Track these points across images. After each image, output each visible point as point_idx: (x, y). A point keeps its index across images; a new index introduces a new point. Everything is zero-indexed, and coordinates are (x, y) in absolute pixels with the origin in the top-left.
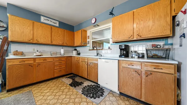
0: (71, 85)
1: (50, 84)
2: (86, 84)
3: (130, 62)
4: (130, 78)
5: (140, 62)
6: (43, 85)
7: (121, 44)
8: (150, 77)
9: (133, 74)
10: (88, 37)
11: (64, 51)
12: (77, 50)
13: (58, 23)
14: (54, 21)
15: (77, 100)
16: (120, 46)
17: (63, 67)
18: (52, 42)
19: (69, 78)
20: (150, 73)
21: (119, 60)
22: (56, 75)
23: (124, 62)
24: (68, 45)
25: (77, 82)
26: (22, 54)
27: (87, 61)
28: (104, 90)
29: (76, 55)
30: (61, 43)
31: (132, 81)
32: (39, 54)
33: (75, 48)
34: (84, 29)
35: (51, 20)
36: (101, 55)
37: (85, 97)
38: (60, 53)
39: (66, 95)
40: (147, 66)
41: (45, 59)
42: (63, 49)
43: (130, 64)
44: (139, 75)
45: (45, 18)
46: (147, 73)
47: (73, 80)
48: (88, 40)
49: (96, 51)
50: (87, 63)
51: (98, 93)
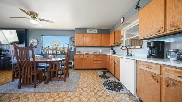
0: (100, 76)
1: (90, 72)
2: (112, 79)
3: (147, 64)
4: (147, 84)
5: (158, 64)
6: (87, 71)
7: (149, 41)
8: (172, 88)
9: (150, 79)
10: (122, 36)
11: (102, 51)
12: (114, 50)
13: (97, 30)
14: (94, 30)
15: (97, 85)
16: (148, 43)
17: (99, 62)
18: (93, 45)
19: (103, 71)
20: (172, 82)
21: (137, 61)
22: (95, 68)
23: (141, 63)
24: (105, 45)
25: (106, 76)
26: (80, 52)
27: (114, 59)
28: (123, 89)
29: (112, 54)
30: (99, 45)
31: (149, 87)
32: (86, 53)
33: (112, 48)
34: (116, 30)
35: (92, 30)
36: (131, 55)
37: (104, 86)
38: (99, 52)
39: (93, 80)
40: (168, 72)
41: (88, 56)
42: (101, 49)
43: (147, 66)
44: (158, 82)
45: (89, 30)
46: (168, 81)
47: (105, 73)
48: (121, 39)
49: (127, 50)
50: (114, 61)
51: (115, 88)
